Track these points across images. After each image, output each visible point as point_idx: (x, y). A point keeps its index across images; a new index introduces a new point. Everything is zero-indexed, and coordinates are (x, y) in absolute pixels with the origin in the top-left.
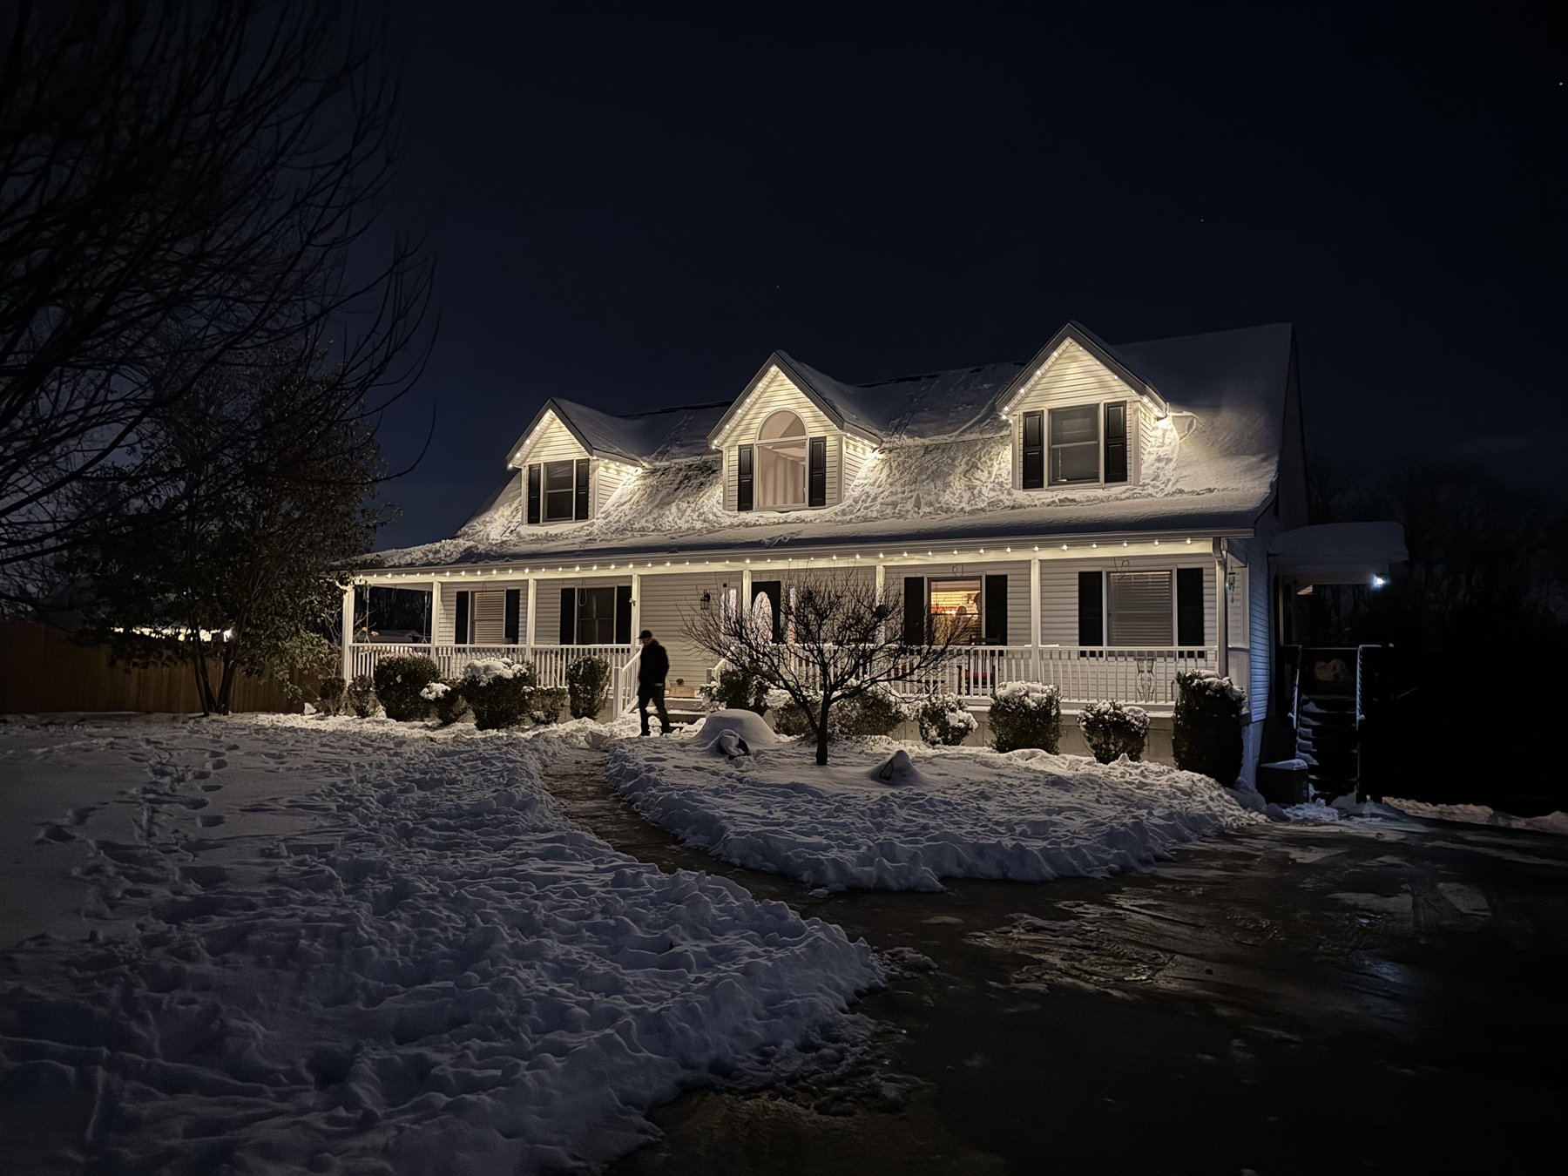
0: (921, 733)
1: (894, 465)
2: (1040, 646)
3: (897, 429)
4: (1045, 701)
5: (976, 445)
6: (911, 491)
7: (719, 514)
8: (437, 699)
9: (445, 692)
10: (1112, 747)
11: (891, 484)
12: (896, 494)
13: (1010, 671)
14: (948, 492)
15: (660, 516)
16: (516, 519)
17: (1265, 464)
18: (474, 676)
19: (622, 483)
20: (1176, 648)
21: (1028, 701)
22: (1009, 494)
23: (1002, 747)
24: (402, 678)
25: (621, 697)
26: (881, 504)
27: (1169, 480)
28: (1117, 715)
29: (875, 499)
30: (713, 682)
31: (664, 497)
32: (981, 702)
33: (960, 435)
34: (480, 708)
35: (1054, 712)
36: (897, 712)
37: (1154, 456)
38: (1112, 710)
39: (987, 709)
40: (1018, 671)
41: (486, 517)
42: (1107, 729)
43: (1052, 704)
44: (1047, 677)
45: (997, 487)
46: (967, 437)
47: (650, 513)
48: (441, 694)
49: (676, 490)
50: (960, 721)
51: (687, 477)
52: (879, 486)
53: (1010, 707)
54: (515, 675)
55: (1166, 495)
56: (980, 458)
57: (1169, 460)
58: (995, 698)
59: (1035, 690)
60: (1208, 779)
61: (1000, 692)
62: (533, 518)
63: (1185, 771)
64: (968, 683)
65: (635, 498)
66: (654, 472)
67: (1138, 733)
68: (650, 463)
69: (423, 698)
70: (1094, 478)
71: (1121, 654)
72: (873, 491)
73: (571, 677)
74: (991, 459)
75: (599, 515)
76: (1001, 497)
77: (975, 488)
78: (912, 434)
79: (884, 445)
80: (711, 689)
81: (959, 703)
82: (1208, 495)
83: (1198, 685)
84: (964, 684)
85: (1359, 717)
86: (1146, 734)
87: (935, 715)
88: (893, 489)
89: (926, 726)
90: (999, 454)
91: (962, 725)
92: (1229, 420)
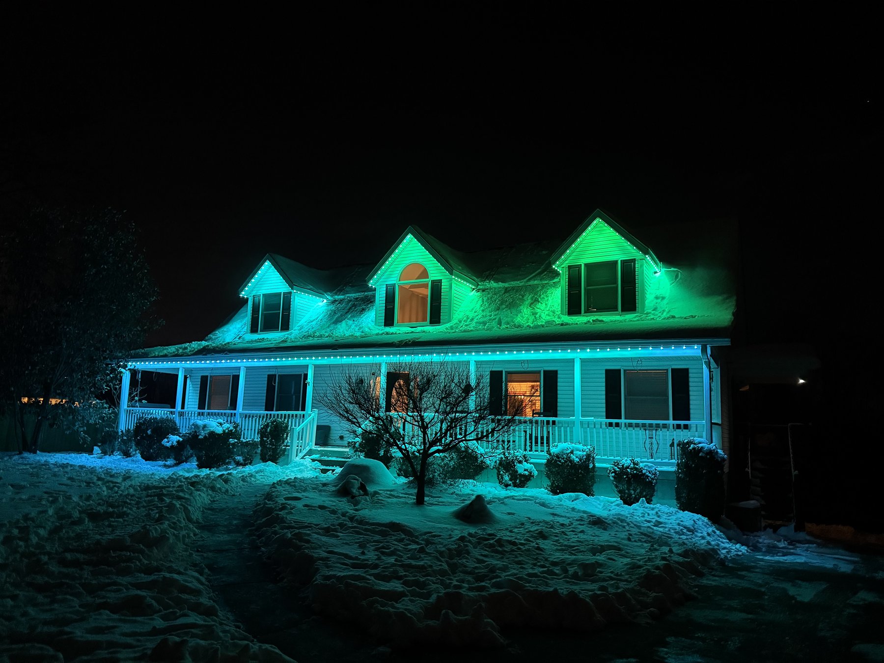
0: (498, 478)
1: (485, 299)
2: (581, 418)
3: (488, 277)
4: (585, 457)
5: (538, 288)
6: (495, 315)
7: (372, 328)
8: (172, 446)
9: (178, 442)
10: (632, 492)
11: (483, 311)
12: (486, 316)
13: (560, 435)
14: (519, 316)
15: (334, 329)
16: (244, 330)
17: (728, 301)
18: (196, 432)
19: (313, 308)
20: (671, 422)
21: (573, 457)
22: (559, 318)
23: (555, 490)
24: (152, 431)
25: (295, 448)
26: (476, 323)
27: (664, 311)
28: (636, 469)
29: (472, 320)
30: (357, 439)
31: (339, 317)
32: (540, 457)
33: (527, 281)
34: (201, 454)
35: (591, 466)
36: (482, 462)
37: (654, 296)
38: (632, 465)
39: (545, 461)
40: (566, 435)
41: (225, 328)
42: (629, 479)
43: (590, 460)
44: (586, 441)
45: (551, 314)
46: (532, 283)
47: (328, 327)
48: (175, 443)
49: (346, 313)
50: (525, 470)
51: (354, 305)
52: (475, 312)
53: (560, 461)
54: (224, 431)
55: (663, 319)
56: (540, 295)
57: (663, 298)
58: (550, 454)
59: (578, 450)
60: (703, 518)
61: (553, 450)
62: (254, 329)
63: (686, 512)
64: (531, 443)
65: (320, 318)
66: (334, 302)
67: (651, 482)
68: (332, 296)
69: (163, 445)
70: (615, 309)
71: (637, 425)
72: (471, 315)
73: (263, 433)
74: (547, 296)
75: (296, 328)
76: (554, 319)
77: (536, 314)
78: (497, 281)
79: (479, 287)
80: (355, 443)
81: (525, 457)
82: (691, 319)
83: (694, 449)
84: (528, 444)
85: (795, 473)
86: (656, 483)
87: (507, 465)
88: (484, 314)
89: (502, 472)
90: (552, 293)
91: (526, 473)
92: (700, 273)
